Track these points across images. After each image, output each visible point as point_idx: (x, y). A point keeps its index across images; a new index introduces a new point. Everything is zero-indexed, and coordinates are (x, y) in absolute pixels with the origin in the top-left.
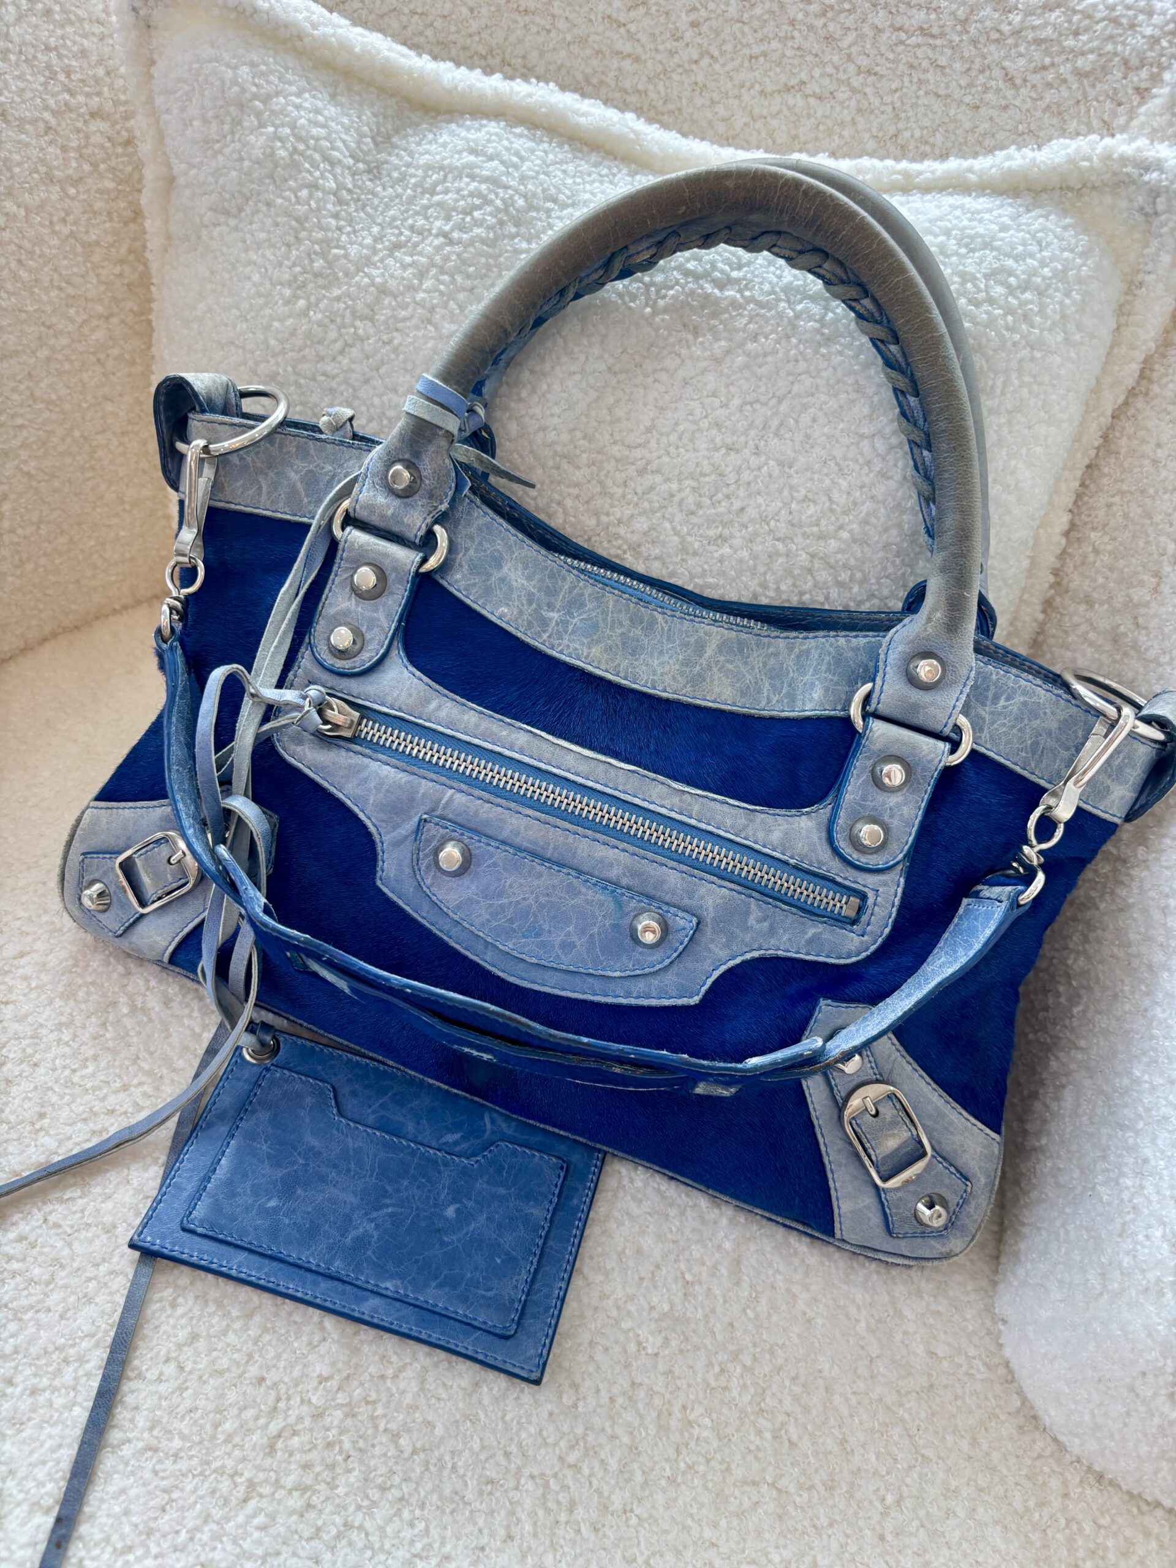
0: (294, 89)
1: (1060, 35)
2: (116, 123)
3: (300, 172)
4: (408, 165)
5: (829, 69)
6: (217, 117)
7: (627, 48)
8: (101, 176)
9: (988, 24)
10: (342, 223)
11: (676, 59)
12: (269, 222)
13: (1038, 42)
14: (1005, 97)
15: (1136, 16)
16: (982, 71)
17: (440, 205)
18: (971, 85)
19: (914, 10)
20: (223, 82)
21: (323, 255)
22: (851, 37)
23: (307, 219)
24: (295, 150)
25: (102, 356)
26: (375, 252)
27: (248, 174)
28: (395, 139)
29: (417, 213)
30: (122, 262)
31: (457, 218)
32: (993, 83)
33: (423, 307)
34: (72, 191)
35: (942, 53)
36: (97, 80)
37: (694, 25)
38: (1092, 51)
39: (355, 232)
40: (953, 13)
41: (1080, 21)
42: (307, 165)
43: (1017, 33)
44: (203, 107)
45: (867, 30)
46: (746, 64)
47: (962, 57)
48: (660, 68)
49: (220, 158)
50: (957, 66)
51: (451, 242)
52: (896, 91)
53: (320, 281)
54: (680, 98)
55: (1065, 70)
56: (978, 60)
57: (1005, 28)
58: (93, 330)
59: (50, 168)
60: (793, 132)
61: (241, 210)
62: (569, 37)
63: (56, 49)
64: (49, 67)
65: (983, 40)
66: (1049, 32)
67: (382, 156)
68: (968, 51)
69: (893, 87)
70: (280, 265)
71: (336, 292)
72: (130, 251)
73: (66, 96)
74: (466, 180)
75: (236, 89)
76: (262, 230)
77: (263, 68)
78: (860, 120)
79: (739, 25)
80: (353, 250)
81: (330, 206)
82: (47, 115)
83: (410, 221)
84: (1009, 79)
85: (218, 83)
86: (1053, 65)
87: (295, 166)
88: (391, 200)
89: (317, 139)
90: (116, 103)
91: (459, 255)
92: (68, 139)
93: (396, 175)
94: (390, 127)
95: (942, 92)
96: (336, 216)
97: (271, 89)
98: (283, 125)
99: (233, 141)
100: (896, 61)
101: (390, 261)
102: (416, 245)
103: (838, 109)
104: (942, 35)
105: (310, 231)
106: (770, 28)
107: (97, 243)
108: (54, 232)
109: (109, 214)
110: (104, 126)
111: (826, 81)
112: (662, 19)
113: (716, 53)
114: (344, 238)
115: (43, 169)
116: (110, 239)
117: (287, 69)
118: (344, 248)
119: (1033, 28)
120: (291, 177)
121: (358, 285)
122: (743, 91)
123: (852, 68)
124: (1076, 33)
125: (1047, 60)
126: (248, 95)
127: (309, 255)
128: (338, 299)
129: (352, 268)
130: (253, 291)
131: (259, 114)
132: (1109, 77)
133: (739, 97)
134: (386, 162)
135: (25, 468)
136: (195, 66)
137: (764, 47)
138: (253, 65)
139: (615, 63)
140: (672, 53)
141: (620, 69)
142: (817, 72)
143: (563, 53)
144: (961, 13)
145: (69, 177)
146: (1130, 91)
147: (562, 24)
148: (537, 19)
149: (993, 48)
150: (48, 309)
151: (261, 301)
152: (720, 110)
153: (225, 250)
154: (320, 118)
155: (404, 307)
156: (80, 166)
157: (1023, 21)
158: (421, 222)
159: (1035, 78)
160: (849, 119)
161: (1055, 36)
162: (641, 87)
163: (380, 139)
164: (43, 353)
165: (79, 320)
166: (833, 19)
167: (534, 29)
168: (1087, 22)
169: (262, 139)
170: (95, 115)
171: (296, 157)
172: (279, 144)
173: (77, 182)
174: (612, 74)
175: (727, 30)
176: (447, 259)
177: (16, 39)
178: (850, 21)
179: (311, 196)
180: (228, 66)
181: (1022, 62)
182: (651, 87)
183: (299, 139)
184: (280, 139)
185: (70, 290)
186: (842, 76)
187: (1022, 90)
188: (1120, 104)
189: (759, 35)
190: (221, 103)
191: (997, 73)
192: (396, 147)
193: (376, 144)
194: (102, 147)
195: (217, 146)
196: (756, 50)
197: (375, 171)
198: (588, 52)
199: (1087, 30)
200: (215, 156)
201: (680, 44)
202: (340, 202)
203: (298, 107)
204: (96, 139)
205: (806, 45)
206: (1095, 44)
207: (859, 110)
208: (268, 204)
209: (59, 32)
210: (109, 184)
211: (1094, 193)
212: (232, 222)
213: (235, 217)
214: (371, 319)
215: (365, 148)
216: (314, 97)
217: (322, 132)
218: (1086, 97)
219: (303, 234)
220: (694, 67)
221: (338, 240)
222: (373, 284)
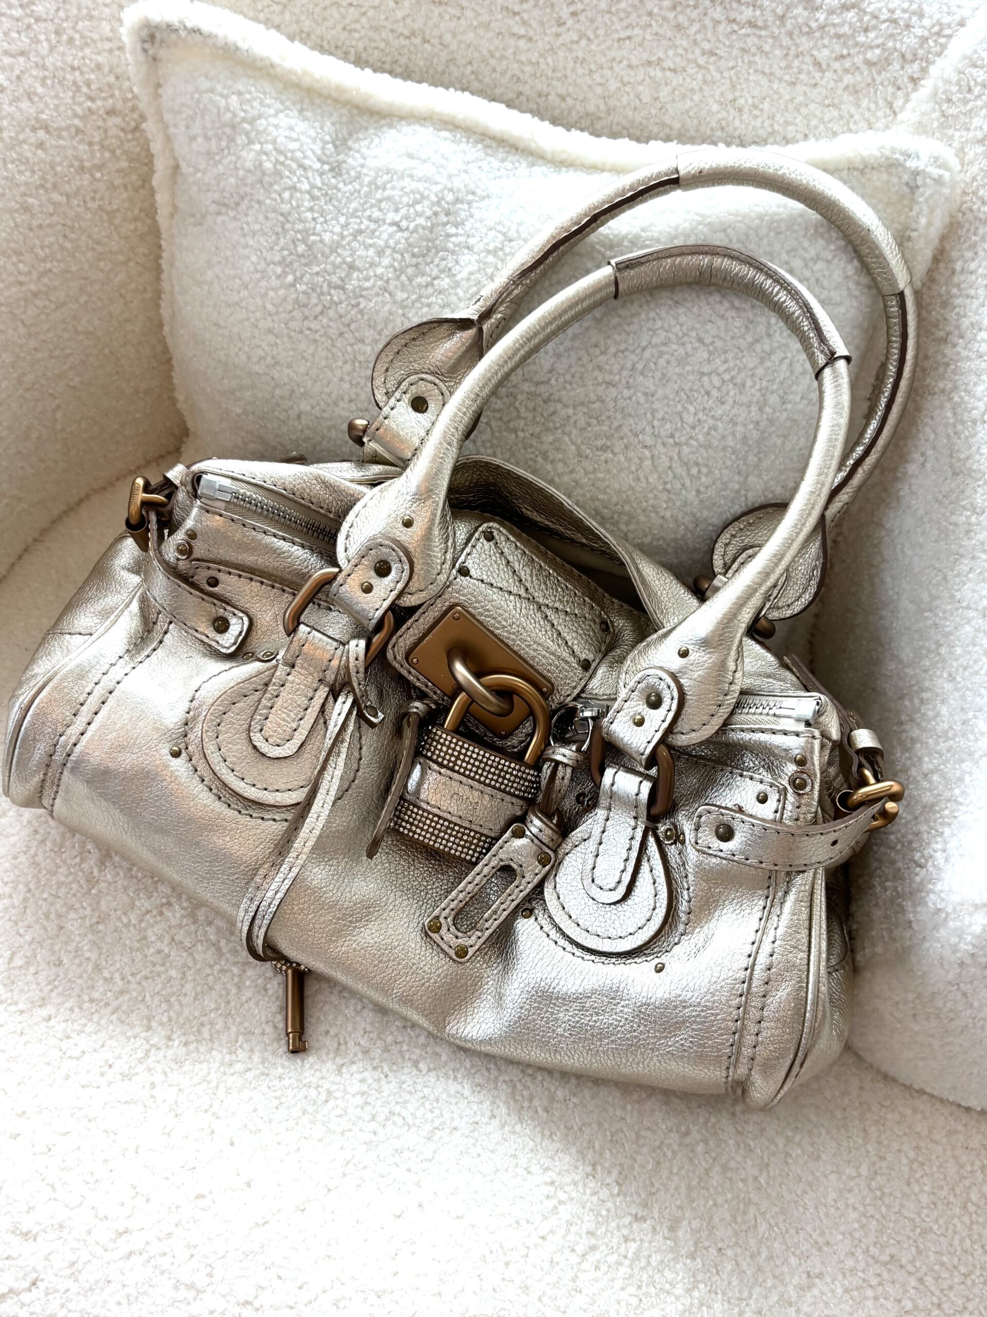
0: (272, 111)
1: (855, 31)
2: (126, 115)
3: (282, 178)
4: (362, 166)
5: (680, 51)
6: (216, 135)
7: (522, 31)
8: (117, 159)
9: (800, 20)
10: (316, 215)
11: (561, 40)
12: (261, 217)
13: (838, 36)
14: (814, 78)
15: (910, 18)
16: (797, 56)
17: (388, 199)
18: (789, 67)
19: (743, 8)
20: (219, 109)
21: (304, 241)
22: (696, 27)
23: (289, 214)
24: (277, 161)
25: (123, 291)
26: (343, 237)
27: (243, 179)
28: (350, 143)
29: (372, 206)
30: (136, 219)
31: (403, 211)
32: (805, 67)
33: (381, 279)
34: (98, 175)
35: (766, 42)
36: (110, 86)
37: (574, 14)
38: (878, 46)
39: (326, 222)
40: (774, 11)
41: (869, 21)
42: (287, 173)
43: (822, 28)
44: (204, 127)
45: (708, 22)
46: (616, 44)
47: (781, 46)
48: (548, 47)
49: (220, 167)
50: (778, 52)
51: (400, 229)
52: (732, 68)
53: (303, 261)
54: (565, 68)
55: (858, 60)
56: (793, 48)
57: (814, 25)
58: (116, 274)
59: (81, 161)
60: (655, 95)
61: (238, 204)
62: (475, 23)
63: (79, 68)
64: (75, 83)
65: (796, 32)
66: (846, 29)
67: (340, 158)
68: (786, 41)
69: (730, 65)
70: (272, 249)
71: (316, 269)
72: (141, 211)
73: (89, 104)
74: (409, 179)
75: (229, 115)
76: (256, 222)
77: (248, 96)
78: (705, 87)
79: (608, 16)
80: (327, 237)
81: (306, 204)
82: (76, 122)
83: (368, 213)
84: (817, 64)
85: (215, 111)
86: (849, 55)
87: (278, 174)
88: (352, 194)
89: (293, 151)
90: (125, 100)
91: (407, 239)
92: (93, 136)
93: (353, 173)
94: (345, 132)
95: (767, 71)
96: (311, 209)
97: (255, 113)
98: (266, 142)
99: (229, 154)
100: (731, 47)
101: (355, 244)
102: (373, 232)
103: (689, 80)
104: (765, 27)
105: (294, 223)
106: (633, 18)
107: (118, 210)
108: (88, 209)
109: (125, 187)
110: (117, 120)
111: (678, 60)
112: (548, 10)
113: (592, 37)
114: (319, 227)
115: (76, 163)
116: (126, 205)
117: (265, 93)
118: (319, 235)
119: (834, 25)
120: (275, 182)
121: (333, 264)
122: (614, 64)
123: (697, 51)
124: (866, 30)
125: (845, 52)
126: (238, 119)
127: (293, 242)
128: (317, 274)
129: (327, 251)
130: (252, 269)
131: (247, 134)
132: (891, 67)
133: (611, 68)
134: (345, 162)
135: (72, 384)
136: (196, 96)
137: (629, 33)
138: (239, 93)
139: (512, 42)
140: (558, 35)
141: (517, 47)
142: (671, 53)
143: (471, 35)
144: (780, 11)
145: (95, 165)
146: (906, 80)
147: (469, 14)
148: (450, 9)
149: (804, 39)
150: (86, 267)
151: (259, 275)
152: (597, 77)
153: (227, 233)
154: (294, 135)
155: (367, 279)
156: (102, 155)
157: (826, 19)
158: (376, 214)
159: (836, 65)
160: (697, 88)
161: (850, 33)
162: (534, 60)
163: (338, 143)
164: (83, 299)
165: (107, 269)
166: (681, 12)
167: (447, 17)
168: (874, 22)
169: (252, 154)
170: (111, 112)
171: (278, 167)
172: (265, 158)
173: (100, 167)
174: (511, 51)
175: (599, 19)
176: (398, 242)
177: (51, 67)
178: (694, 14)
179: (292, 196)
180: (222, 95)
181: (826, 52)
182: (542, 60)
183: (280, 152)
184: (266, 154)
185: (99, 249)
186: (690, 56)
187: (827, 74)
188: (899, 88)
189: (625, 24)
190: (217, 125)
191: (807, 59)
192: (350, 149)
193: (336, 147)
194: (117, 137)
195: (217, 158)
196: (623, 35)
197: (337, 169)
198: (491, 34)
199: (875, 28)
200: (216, 163)
201: (562, 29)
202: (314, 198)
203: (276, 126)
204: (113, 132)
205: (661, 31)
206: (880, 41)
207: (704, 81)
208: (259, 202)
209: (80, 54)
210: (124, 164)
211: (874, 172)
212: (232, 213)
213: (233, 209)
214: (343, 288)
215: (328, 152)
216: (287, 116)
217: (296, 145)
218: (874, 80)
219: (288, 226)
220: (575, 46)
221: (315, 228)
222: (344, 262)
